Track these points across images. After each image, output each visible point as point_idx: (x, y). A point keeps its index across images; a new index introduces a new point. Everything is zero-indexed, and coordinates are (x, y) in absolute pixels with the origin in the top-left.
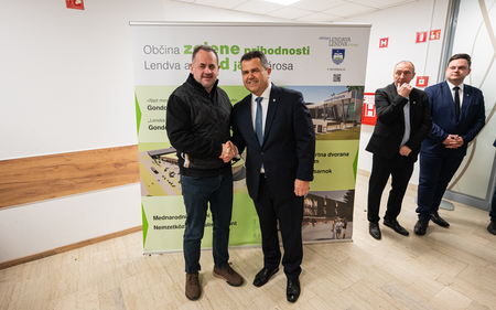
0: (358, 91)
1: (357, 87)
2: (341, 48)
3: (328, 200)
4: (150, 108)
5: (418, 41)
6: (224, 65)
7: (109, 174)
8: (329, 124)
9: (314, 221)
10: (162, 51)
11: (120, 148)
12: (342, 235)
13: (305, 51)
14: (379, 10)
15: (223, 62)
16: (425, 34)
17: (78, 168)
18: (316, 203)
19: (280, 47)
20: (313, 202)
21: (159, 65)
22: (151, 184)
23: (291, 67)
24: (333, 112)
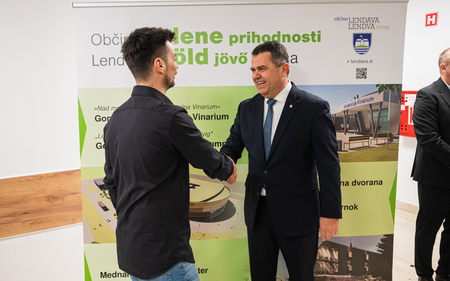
0: (394, 92)
1: (391, 86)
2: (366, 31)
3: (354, 250)
4: (98, 119)
6: (202, 58)
7: (39, 211)
8: (351, 139)
11: (56, 175)
13: (315, 37)
15: (199, 55)
18: (336, 255)
19: (279, 33)
20: (332, 253)
21: (112, 60)
22: (97, 227)
23: (295, 60)
24: (357, 122)
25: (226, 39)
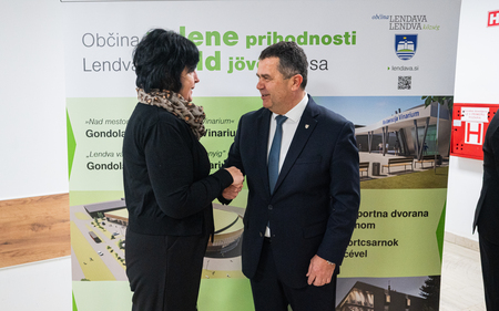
1: (440, 99)
2: (411, 32)
3: (393, 294)
4: (90, 134)
6: (213, 63)
7: (22, 241)
8: (391, 161)
10: (111, 42)
11: (42, 199)
13: (349, 38)
15: (209, 59)
18: (371, 299)
19: (306, 33)
20: (366, 297)
21: (107, 64)
22: (88, 261)
23: (325, 65)
24: (398, 141)
25: (242, 41)
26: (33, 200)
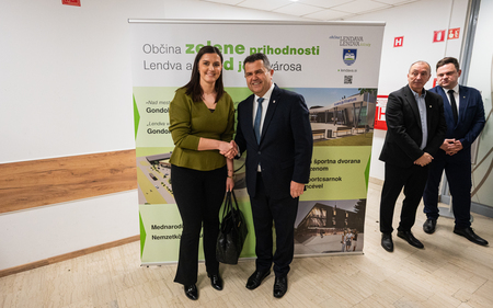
0: (371, 94)
1: (369, 90)
2: (353, 47)
3: (337, 210)
4: (149, 111)
5: (435, 40)
6: (229, 66)
7: (105, 180)
8: (339, 129)
9: (322, 232)
10: (159, 50)
11: (117, 153)
12: (352, 247)
13: (315, 51)
14: (393, 6)
15: (227, 62)
16: (443, 33)
17: (72, 174)
18: (324, 213)
19: (288, 47)
20: (322, 212)
21: (160, 65)
22: (149, 192)
23: (299, 68)
24: (343, 116)
25: (247, 52)
26: (111, 154)
